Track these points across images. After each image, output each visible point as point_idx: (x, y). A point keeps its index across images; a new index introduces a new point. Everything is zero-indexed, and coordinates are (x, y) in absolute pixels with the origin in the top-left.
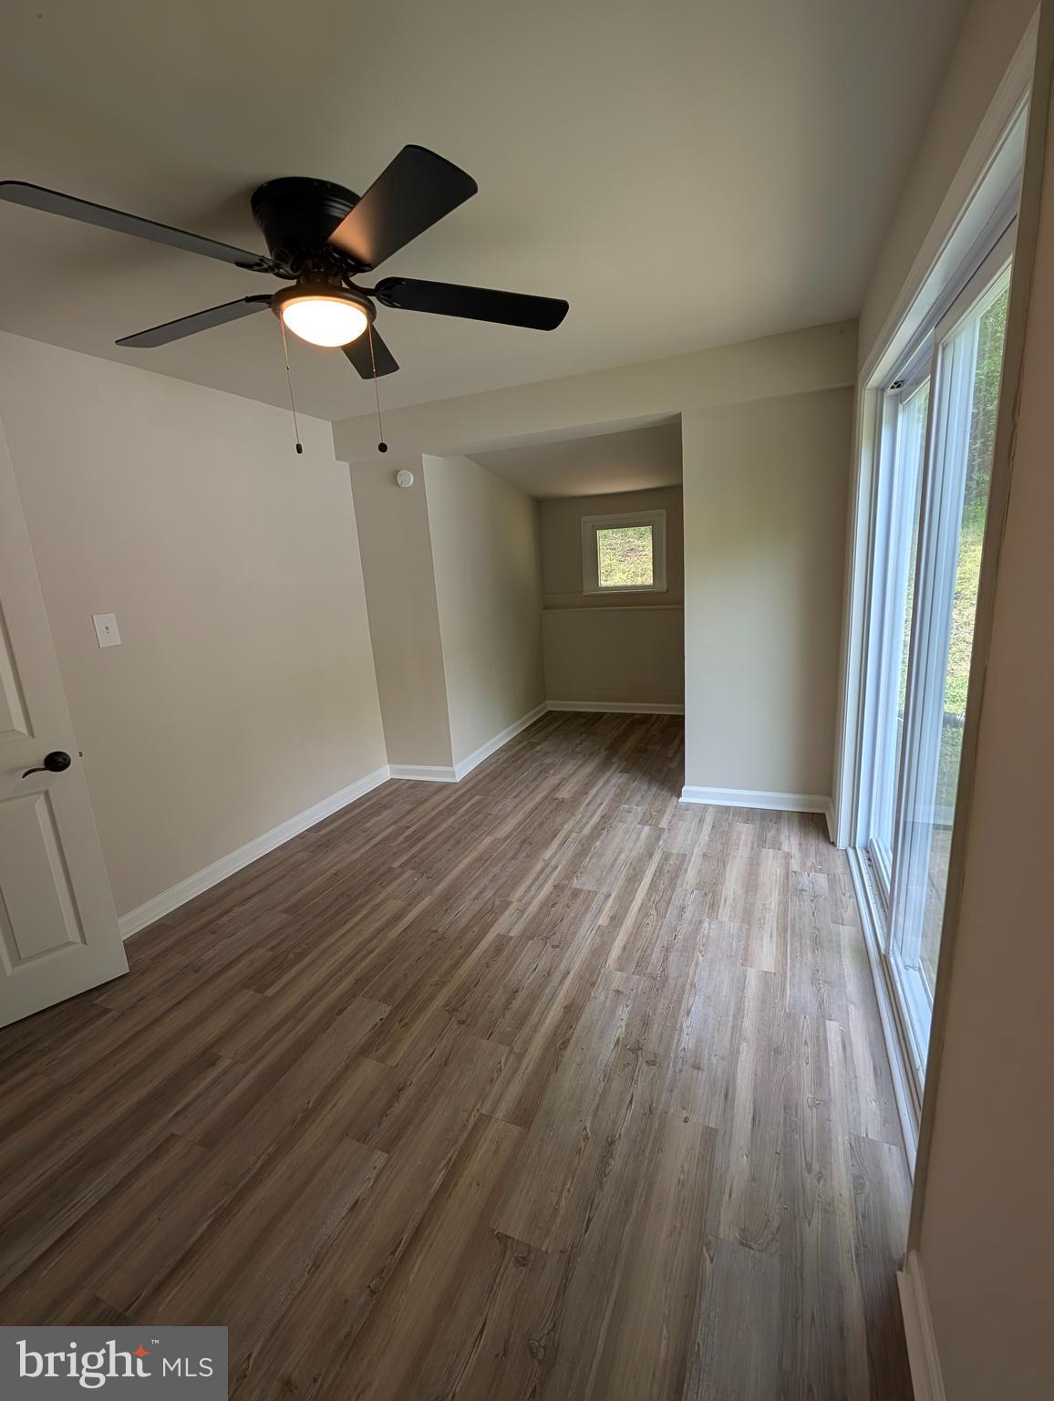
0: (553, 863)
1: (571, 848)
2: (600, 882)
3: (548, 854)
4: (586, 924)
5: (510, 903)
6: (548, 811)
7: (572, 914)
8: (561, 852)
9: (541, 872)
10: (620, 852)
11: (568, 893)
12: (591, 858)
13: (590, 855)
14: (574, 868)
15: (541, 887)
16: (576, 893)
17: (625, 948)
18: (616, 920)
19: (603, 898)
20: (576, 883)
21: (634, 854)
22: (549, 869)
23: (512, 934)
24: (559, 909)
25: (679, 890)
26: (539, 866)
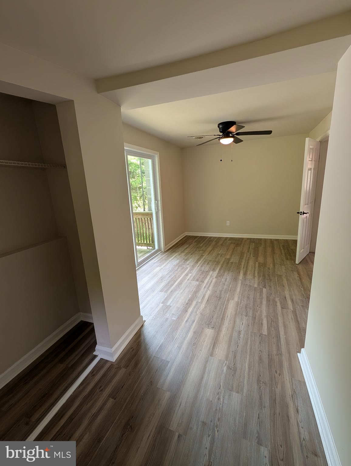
0: (206, 289)
1: (200, 295)
2: (190, 283)
3: (209, 293)
4: (194, 274)
5: (215, 278)
6: (215, 317)
7: (198, 276)
8: (204, 293)
9: (209, 286)
10: (182, 293)
11: (200, 280)
12: (193, 291)
13: (193, 292)
14: (198, 287)
15: (208, 282)
16: (197, 280)
17: (186, 270)
18: (187, 275)
19: (190, 279)
20: (198, 283)
21: (177, 292)
22: (207, 287)
23: (212, 272)
24: (202, 277)
25: (168, 281)
26: (210, 288)
